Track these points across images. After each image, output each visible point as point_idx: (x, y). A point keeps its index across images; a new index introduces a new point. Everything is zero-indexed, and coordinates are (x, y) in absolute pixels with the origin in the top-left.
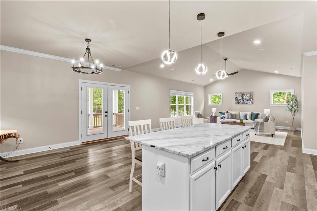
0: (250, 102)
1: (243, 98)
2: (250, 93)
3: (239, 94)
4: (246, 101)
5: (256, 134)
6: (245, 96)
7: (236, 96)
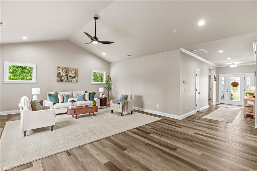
0: (75, 80)
1: (67, 75)
2: (75, 70)
3: (63, 70)
4: (70, 78)
5: (122, 114)
6: (69, 73)
7: (59, 72)
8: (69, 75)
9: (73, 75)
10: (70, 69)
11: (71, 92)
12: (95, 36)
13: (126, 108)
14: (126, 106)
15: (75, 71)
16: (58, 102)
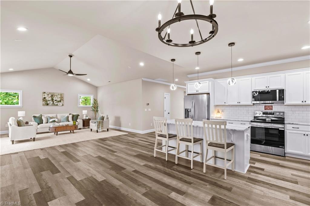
0: (61, 104)
1: (52, 100)
3: (48, 95)
4: (56, 102)
5: (97, 132)
6: (55, 97)
7: (45, 96)
8: (55, 99)
9: (59, 100)
10: (55, 94)
11: (55, 115)
12: (70, 70)
13: (101, 126)
14: (101, 124)
15: (61, 96)
16: (43, 123)
